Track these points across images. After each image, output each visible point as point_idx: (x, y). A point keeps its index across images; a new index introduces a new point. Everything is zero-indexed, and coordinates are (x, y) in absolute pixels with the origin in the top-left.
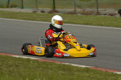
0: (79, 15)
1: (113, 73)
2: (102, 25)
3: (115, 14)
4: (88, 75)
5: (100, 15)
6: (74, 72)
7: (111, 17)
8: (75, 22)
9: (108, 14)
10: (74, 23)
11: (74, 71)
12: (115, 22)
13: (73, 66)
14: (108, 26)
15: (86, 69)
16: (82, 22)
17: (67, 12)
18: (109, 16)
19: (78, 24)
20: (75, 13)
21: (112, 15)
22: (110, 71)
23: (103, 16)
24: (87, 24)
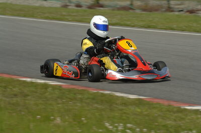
0: (138, 11)
2: (172, 29)
3: (197, 11)
4: (139, 110)
5: (172, 11)
6: (117, 106)
7: (191, 14)
8: (128, 23)
9: (185, 10)
10: (128, 26)
11: (117, 104)
12: (195, 25)
13: (117, 96)
14: (183, 31)
15: (137, 102)
16: (141, 23)
17: (118, 6)
18: (187, 13)
19: (133, 26)
20: (131, 9)
21: (191, 12)
22: (176, 105)
23: (177, 13)
24: (149, 27)
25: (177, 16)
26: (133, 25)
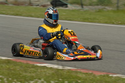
0: (11, 5)
1: (33, 65)
2: (32, 16)
3: (47, 6)
5: (32, 5)
8: (4, 12)
9: (40, 5)
10: (3, 14)
14: (38, 17)
15: (7, 61)
16: (12, 13)
18: (42, 7)
20: (6, 4)
21: (44, 6)
22: (31, 63)
23: (35, 7)
24: (17, 15)
25: (35, 8)
26: (7, 13)
